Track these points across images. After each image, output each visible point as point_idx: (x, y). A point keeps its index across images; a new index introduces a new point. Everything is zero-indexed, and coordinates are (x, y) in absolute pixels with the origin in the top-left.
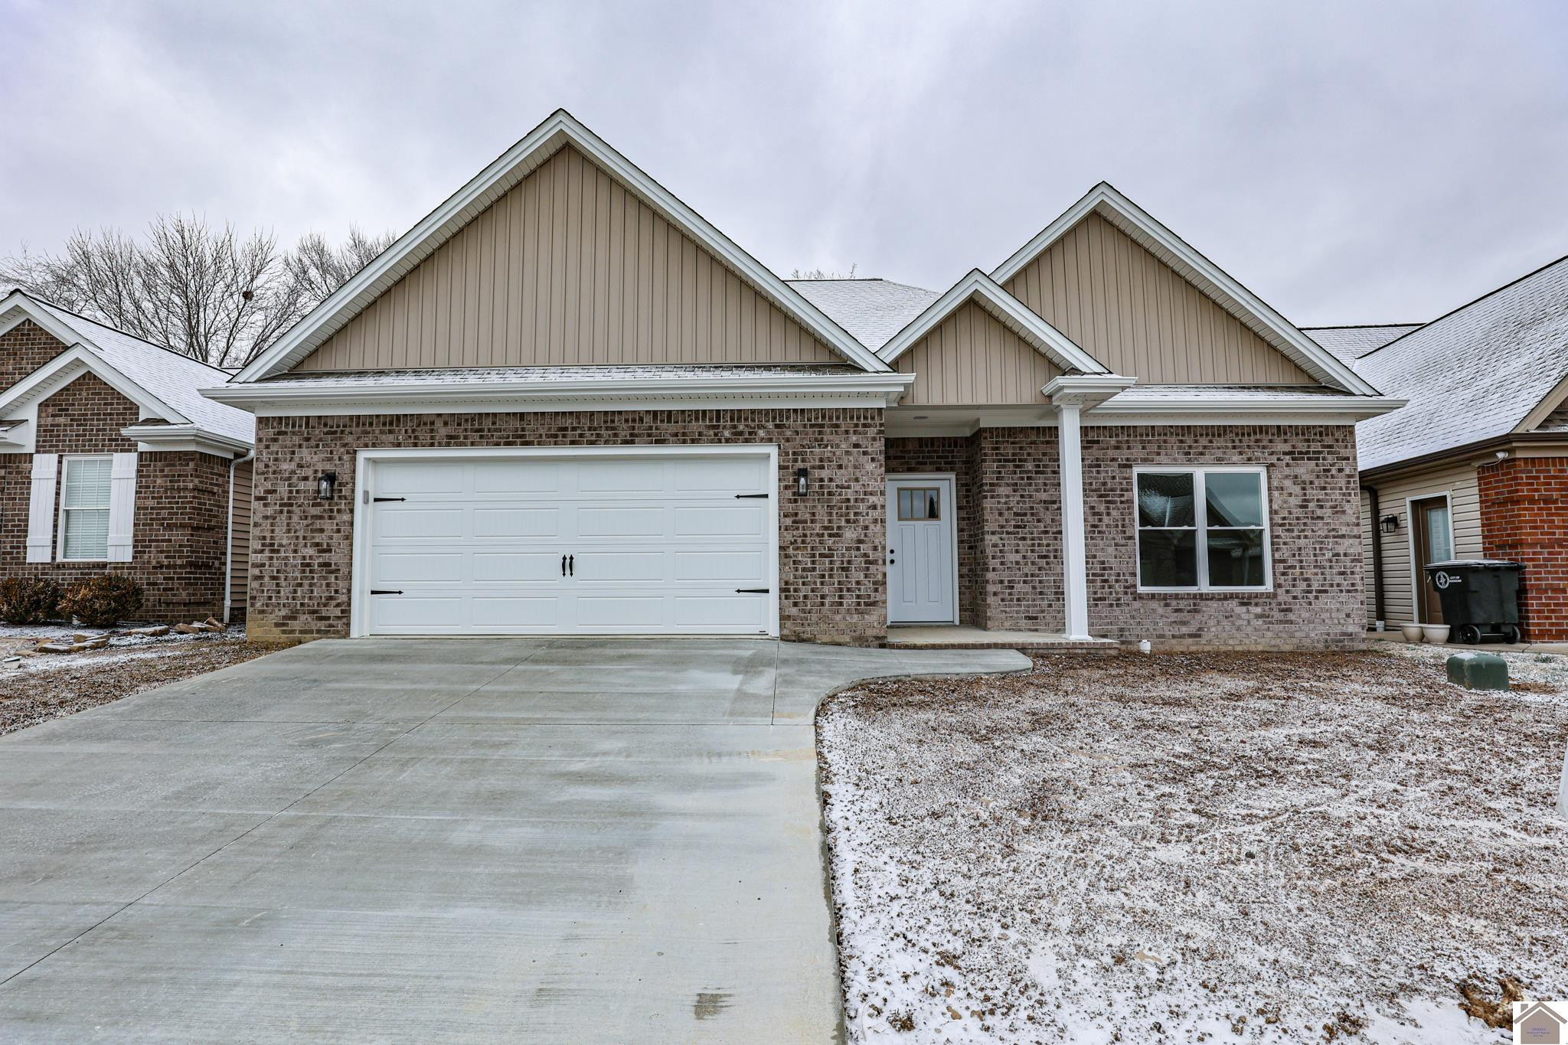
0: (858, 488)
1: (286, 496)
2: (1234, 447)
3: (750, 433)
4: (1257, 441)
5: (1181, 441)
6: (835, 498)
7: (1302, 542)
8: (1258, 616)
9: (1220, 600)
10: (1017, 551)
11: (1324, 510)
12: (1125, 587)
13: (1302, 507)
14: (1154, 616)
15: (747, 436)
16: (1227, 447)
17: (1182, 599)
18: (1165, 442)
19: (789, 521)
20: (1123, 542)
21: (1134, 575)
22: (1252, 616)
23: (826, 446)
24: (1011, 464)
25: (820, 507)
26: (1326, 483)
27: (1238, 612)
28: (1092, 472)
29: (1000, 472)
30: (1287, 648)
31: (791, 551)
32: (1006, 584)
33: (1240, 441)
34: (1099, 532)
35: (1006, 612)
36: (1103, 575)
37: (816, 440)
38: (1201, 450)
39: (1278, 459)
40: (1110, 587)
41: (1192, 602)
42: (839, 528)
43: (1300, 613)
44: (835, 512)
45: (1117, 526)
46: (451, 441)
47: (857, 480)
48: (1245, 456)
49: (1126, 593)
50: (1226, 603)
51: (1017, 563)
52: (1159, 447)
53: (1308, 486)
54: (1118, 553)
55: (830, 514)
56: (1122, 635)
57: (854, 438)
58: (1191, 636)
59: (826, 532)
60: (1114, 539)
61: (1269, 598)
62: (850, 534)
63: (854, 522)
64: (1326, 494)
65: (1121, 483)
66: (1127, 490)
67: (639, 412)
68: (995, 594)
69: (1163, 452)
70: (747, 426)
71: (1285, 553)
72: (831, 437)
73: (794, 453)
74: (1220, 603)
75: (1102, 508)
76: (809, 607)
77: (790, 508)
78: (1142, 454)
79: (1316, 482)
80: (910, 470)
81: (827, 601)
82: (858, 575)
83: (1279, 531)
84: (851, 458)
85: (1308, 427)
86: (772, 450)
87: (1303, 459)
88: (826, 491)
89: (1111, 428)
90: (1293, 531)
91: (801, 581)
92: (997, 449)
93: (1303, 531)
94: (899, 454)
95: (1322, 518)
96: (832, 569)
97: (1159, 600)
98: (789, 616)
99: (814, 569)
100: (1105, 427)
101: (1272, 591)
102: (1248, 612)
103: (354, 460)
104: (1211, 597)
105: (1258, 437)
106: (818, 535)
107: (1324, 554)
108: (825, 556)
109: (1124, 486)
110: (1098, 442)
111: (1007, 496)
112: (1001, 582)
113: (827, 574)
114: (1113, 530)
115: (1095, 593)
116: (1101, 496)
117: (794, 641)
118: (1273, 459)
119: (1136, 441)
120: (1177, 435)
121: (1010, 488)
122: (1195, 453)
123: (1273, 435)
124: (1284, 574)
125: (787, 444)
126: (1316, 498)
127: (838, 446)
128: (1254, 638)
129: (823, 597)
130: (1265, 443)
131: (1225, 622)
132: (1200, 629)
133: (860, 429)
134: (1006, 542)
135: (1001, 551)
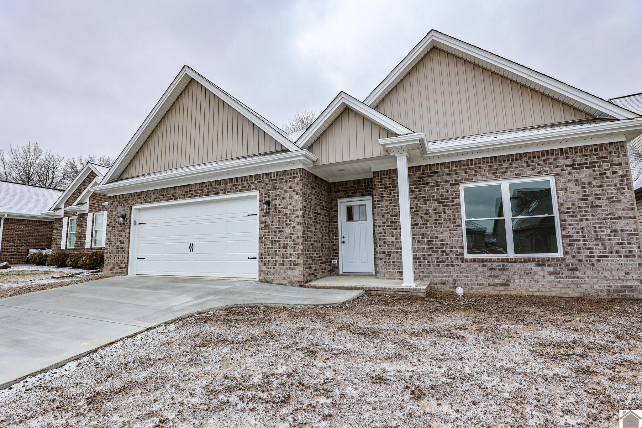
0: (291, 208)
1: (114, 223)
2: (528, 166)
3: (248, 186)
4: (545, 160)
5: (491, 166)
6: (281, 214)
7: (584, 223)
8: (551, 273)
9: (521, 262)
10: (392, 236)
11: (601, 201)
12: (456, 255)
13: (582, 200)
14: (476, 272)
15: (247, 188)
16: (523, 167)
17: (495, 262)
18: (480, 167)
19: (262, 225)
20: (455, 228)
21: (462, 247)
22: (546, 273)
23: (278, 189)
24: (388, 189)
25: (275, 218)
26: (602, 182)
27: (536, 270)
28: (434, 189)
29: (382, 194)
30: (576, 295)
31: (263, 240)
32: (387, 254)
33: (532, 161)
34: (439, 223)
35: (387, 269)
36: (442, 248)
37: (274, 187)
38: (504, 170)
39: (562, 170)
40: (447, 255)
41: (501, 264)
42: (283, 228)
43: (585, 271)
44: (281, 220)
45: (450, 219)
46: (156, 200)
47: (290, 204)
48: (536, 171)
49: (457, 258)
50: (526, 264)
51: (393, 242)
52: (476, 171)
53: (587, 186)
54: (451, 235)
55: (279, 221)
56: (455, 283)
57: (289, 184)
58: (501, 285)
59: (277, 230)
60: (448, 227)
61: (559, 261)
62: (287, 231)
63: (289, 225)
64: (603, 190)
65: (452, 195)
66: (456, 198)
67: (210, 182)
68: (381, 259)
69: (478, 174)
70: (247, 183)
71: (571, 231)
72: (280, 185)
73: (265, 194)
74: (522, 264)
75: (441, 209)
76: (270, 266)
77: (263, 219)
78: (465, 176)
79: (594, 183)
80: (349, 196)
81: (277, 263)
82: (290, 251)
83: (565, 217)
84: (288, 194)
85: (585, 147)
86: (257, 193)
87: (582, 168)
88: (277, 210)
89: (445, 164)
90: (576, 216)
91: (267, 253)
92: (381, 182)
93: (585, 216)
94: (344, 189)
95: (600, 206)
96: (279, 248)
97: (478, 262)
98: (262, 270)
99: (272, 248)
100: (441, 164)
101: (562, 256)
102: (543, 270)
103: (131, 209)
104: (516, 261)
105: (546, 157)
106: (274, 231)
107: (603, 231)
108: (277, 241)
109: (454, 196)
110: (437, 172)
111: (387, 206)
112: (384, 252)
113: (277, 250)
114: (448, 222)
115: (438, 258)
116: (440, 203)
117: (264, 282)
118: (559, 170)
119: (461, 169)
120: (488, 163)
121: (388, 202)
122: (500, 173)
123: (557, 155)
124: (570, 245)
125: (262, 190)
126: (594, 193)
127: (282, 188)
128: (549, 287)
129: (276, 261)
130: (551, 161)
131: (526, 277)
132: (508, 281)
133: (292, 179)
134: (386, 231)
135: (384, 236)
